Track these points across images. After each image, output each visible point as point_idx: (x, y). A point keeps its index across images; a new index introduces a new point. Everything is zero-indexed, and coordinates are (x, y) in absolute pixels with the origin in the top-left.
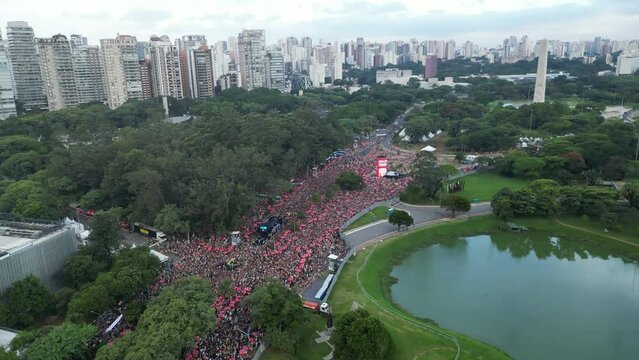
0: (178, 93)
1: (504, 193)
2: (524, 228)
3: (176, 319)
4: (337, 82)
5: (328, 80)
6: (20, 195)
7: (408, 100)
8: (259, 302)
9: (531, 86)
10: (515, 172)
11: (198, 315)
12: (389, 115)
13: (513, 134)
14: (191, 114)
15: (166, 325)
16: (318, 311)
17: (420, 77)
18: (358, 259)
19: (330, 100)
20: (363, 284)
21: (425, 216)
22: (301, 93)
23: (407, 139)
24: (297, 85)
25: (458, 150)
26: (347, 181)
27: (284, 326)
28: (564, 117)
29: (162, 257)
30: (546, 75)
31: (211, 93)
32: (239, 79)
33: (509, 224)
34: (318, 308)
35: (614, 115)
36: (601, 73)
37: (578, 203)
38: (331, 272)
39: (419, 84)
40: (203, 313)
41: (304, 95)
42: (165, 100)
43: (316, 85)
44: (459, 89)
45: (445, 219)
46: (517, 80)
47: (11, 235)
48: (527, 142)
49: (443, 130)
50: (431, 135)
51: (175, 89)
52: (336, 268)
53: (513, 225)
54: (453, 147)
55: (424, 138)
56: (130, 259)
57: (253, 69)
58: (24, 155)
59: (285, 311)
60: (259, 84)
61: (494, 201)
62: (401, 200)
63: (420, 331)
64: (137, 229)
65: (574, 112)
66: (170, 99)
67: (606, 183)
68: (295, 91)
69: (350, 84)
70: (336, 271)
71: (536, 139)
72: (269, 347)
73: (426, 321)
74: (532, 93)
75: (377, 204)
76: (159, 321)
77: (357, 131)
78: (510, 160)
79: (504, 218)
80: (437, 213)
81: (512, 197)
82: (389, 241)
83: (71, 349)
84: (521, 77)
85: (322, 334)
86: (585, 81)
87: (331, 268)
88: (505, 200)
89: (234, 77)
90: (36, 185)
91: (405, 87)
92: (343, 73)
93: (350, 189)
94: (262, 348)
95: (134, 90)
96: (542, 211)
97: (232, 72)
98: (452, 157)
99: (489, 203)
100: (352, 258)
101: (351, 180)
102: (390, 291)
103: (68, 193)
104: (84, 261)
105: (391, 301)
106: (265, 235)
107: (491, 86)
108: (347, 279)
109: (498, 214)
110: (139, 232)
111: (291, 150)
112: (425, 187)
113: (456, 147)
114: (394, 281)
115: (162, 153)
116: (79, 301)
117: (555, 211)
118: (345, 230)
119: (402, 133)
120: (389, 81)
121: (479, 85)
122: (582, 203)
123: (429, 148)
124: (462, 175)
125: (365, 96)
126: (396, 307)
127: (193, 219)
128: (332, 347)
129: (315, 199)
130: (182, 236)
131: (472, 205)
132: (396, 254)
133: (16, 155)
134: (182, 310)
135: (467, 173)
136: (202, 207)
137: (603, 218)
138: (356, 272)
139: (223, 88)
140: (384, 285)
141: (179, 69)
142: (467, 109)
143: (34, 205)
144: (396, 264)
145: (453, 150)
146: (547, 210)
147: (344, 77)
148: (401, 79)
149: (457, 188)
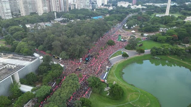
0: (58, 10)
1: (154, 48)
2: (159, 58)
3: (71, 86)
4: (105, 6)
5: (102, 5)
6: (22, 46)
7: (127, 13)
8: (90, 81)
9: (165, 8)
10: (158, 40)
11: (76, 84)
12: (122, 19)
13: (158, 27)
14: (63, 17)
15: (69, 87)
16: (104, 82)
17: (131, 4)
18: (114, 67)
19: (103, 13)
20: (116, 75)
21: (132, 54)
22: (95, 10)
23: (127, 27)
24: (94, 7)
25: (142, 32)
26: (110, 43)
27: (96, 87)
28: (174, 21)
29: (63, 66)
30: (170, 4)
31: (68, 10)
32: (76, 5)
33: (155, 57)
34: (104, 81)
35: (189, 20)
36: (187, 3)
37: (175, 52)
38: (107, 71)
39: (131, 7)
40: (77, 84)
41: (96, 11)
42: (55, 13)
43: (99, 6)
44: (143, 9)
45: (137, 55)
46: (161, 5)
47: (24, 60)
48: (162, 29)
49: (137, 24)
50: (134, 26)
51: (57, 9)
52: (108, 70)
53: (156, 57)
54: (140, 31)
55: (132, 27)
56: (56, 68)
57: (80, 2)
58: (19, 32)
59: (97, 84)
60: (82, 7)
61: (151, 50)
62: (125, 49)
63: (130, 88)
64: (54, 57)
65: (177, 19)
66: (56, 12)
67: (183, 44)
68: (93, 9)
69: (109, 6)
70: (108, 71)
71: (165, 29)
72: (93, 91)
73: (132, 85)
74: (165, 11)
75: (119, 50)
76: (67, 86)
77: (112, 25)
78: (157, 37)
79: (154, 55)
80: (135, 53)
81: (156, 49)
82: (122, 62)
83: (46, 92)
84: (162, 4)
85: (106, 88)
86: (182, 7)
87: (107, 70)
88: (154, 50)
89: (75, 5)
90: (26, 44)
91: (127, 8)
92: (107, 2)
93: (111, 45)
94: (91, 92)
95: (46, 9)
96: (164, 53)
97: (74, 3)
98: (140, 34)
99: (150, 50)
100: (112, 67)
101: (111, 42)
102: (122, 76)
103: (34, 45)
104: (44, 68)
105: (123, 79)
106: (87, 61)
107: (153, 8)
108: (111, 73)
109: (152, 54)
110: (55, 57)
111: (95, 35)
112: (132, 45)
113: (141, 31)
114: (123, 73)
115: (60, 36)
116: (45, 79)
117: (168, 53)
118: (110, 58)
119: (125, 25)
120: (121, 6)
121: (149, 8)
122: (176, 51)
123: (133, 31)
124: (143, 41)
125: (114, 11)
126: (124, 81)
127: (70, 55)
128: (108, 92)
129: (101, 49)
130: (66, 59)
131: (145, 50)
132: (124, 65)
133: (17, 33)
134: (72, 83)
135: (144, 40)
136: (72, 52)
137: (181, 56)
138: (113, 71)
139: (72, 9)
140: (121, 74)
141: (58, 3)
142: (145, 18)
143: (26, 49)
144: (124, 68)
145: (140, 32)
146: (166, 53)
147: (107, 4)
148: (125, 5)
149: (141, 45)
